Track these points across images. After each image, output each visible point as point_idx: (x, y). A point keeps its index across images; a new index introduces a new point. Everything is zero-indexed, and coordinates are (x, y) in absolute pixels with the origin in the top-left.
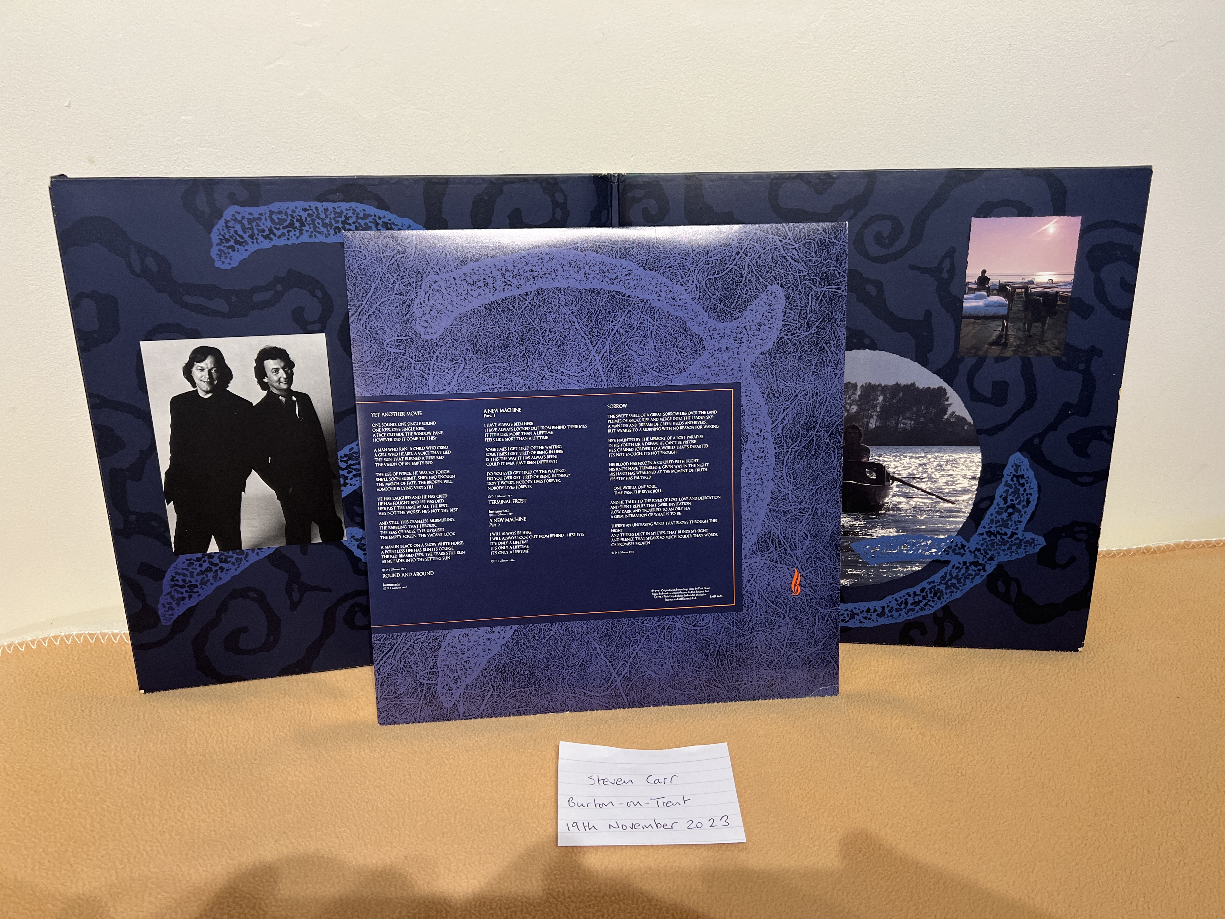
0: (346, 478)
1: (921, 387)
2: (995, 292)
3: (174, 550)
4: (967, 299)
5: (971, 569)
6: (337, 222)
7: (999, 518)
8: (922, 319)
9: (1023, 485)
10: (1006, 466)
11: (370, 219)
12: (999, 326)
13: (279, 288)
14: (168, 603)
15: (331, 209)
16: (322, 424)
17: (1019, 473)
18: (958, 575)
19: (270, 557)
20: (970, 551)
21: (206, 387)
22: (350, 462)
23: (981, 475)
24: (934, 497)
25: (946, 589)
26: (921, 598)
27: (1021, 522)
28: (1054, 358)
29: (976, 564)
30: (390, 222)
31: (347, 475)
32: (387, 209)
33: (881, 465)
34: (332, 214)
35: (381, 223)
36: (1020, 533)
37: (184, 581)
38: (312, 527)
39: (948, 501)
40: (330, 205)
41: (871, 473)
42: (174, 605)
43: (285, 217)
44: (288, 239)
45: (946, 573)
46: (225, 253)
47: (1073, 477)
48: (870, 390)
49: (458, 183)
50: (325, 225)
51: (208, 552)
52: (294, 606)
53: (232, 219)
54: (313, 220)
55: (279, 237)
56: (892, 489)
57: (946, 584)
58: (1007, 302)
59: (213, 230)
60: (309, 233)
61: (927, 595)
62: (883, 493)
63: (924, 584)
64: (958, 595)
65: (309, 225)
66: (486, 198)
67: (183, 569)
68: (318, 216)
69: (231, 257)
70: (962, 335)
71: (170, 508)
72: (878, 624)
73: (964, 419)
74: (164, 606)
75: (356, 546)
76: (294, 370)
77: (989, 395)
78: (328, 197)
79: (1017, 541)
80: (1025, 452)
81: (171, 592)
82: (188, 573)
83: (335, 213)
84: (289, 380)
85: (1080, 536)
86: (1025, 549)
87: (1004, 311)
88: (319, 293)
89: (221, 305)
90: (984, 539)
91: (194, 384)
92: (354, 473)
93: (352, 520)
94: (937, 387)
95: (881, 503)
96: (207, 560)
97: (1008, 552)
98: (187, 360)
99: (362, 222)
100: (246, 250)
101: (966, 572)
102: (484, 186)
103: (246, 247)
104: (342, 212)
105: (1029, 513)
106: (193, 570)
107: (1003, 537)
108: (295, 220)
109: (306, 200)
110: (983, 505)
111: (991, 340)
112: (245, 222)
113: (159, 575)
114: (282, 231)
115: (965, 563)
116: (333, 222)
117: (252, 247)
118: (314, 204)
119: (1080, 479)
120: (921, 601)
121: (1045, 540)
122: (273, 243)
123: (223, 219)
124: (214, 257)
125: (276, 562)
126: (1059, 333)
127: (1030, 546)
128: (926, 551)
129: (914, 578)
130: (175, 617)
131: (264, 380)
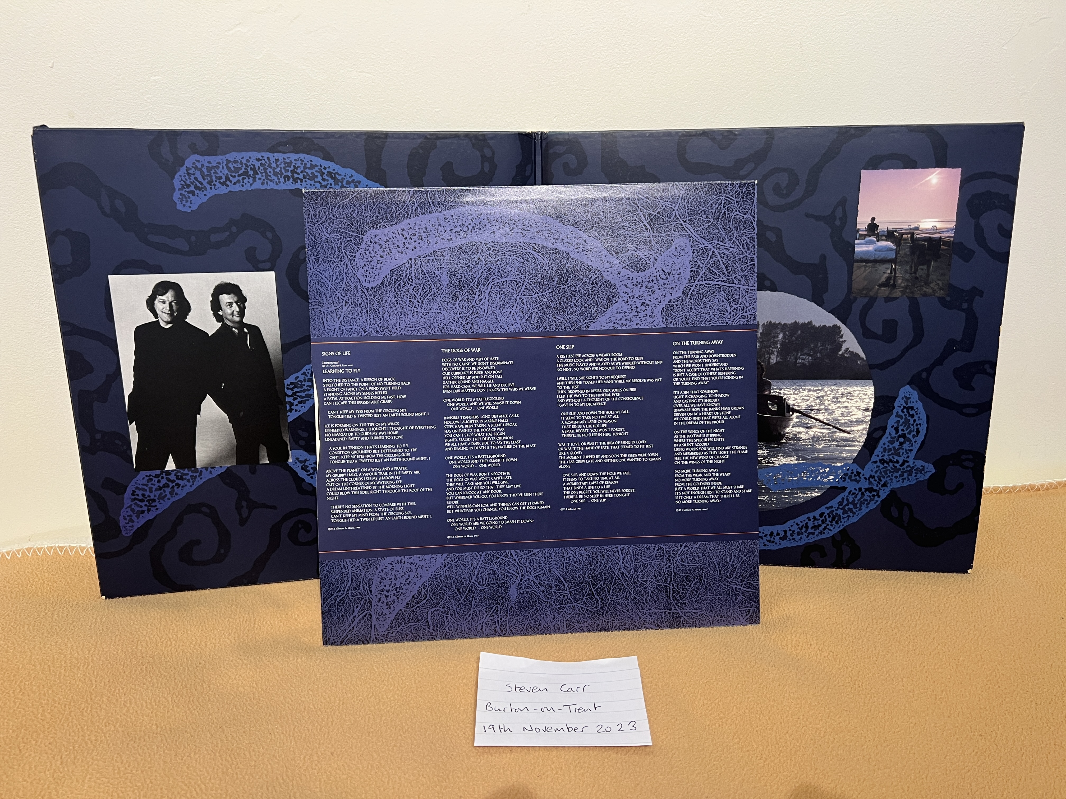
0: (292, 404)
1: (817, 325)
2: (884, 238)
3: (135, 466)
4: (858, 244)
5: (866, 495)
6: (287, 171)
7: (891, 447)
8: (817, 262)
9: (912, 416)
10: (897, 398)
11: (317, 169)
12: (888, 269)
13: (234, 229)
14: (128, 516)
15: (281, 160)
16: (270, 354)
17: (909, 405)
18: (854, 500)
19: (222, 476)
20: (865, 478)
21: (166, 318)
22: (295, 390)
23: (874, 407)
24: (831, 427)
25: (843, 514)
26: (820, 523)
27: (911, 450)
28: (939, 298)
29: (870, 490)
30: (334, 172)
31: (292, 401)
32: (332, 160)
33: (782, 397)
34: (283, 164)
35: (326, 173)
36: (911, 460)
37: (143, 495)
38: (260, 449)
39: (844, 431)
40: (280, 156)
41: (772, 405)
42: (134, 518)
43: (240, 166)
44: (243, 186)
45: (843, 499)
46: (186, 198)
47: (960, 408)
48: (771, 327)
49: (396, 138)
50: (276, 174)
51: (166, 469)
52: (243, 522)
53: (192, 167)
54: (265, 169)
55: (235, 184)
56: (792, 420)
57: (843, 509)
58: (895, 247)
59: (176, 177)
60: (261, 181)
61: (826, 519)
62: (784, 424)
63: (823, 509)
64: (854, 519)
65: (261, 173)
66: (421, 151)
67: (143, 485)
68: (270, 166)
69: (191, 201)
70: (854, 277)
71: (133, 428)
72: (781, 547)
73: (857, 355)
74: (125, 519)
75: (300, 469)
76: (246, 304)
77: (880, 333)
78: (279, 148)
79: (909, 469)
80: (914, 386)
81: (131, 505)
82: (147, 488)
83: (285, 163)
84: (242, 313)
85: (967, 464)
86: (916, 476)
87: (892, 255)
88: (269, 235)
89: (181, 244)
90: (878, 467)
91: (156, 315)
92: (299, 399)
93: (297, 443)
94: (832, 325)
95: (782, 433)
96: (165, 477)
97: (900, 479)
98: (150, 293)
99: (309, 172)
100: (205, 195)
101: (861, 498)
102: (419, 141)
103: (205, 193)
104: (291, 162)
105: (919, 442)
106: (152, 486)
107: (896, 465)
108: (249, 169)
109: (259, 151)
110: (876, 435)
111: (880, 281)
112: (205, 170)
113: (120, 490)
114: (237, 178)
115: (860, 489)
116: (283, 171)
117: (211, 193)
118: (266, 155)
119: (965, 410)
120: (820, 525)
121: (935, 468)
122: (229, 189)
123: (184, 166)
124: (176, 201)
125: (227, 481)
126: (943, 275)
127: (921, 473)
128: (824, 478)
129: (813, 504)
130: (135, 529)
131: (219, 313)
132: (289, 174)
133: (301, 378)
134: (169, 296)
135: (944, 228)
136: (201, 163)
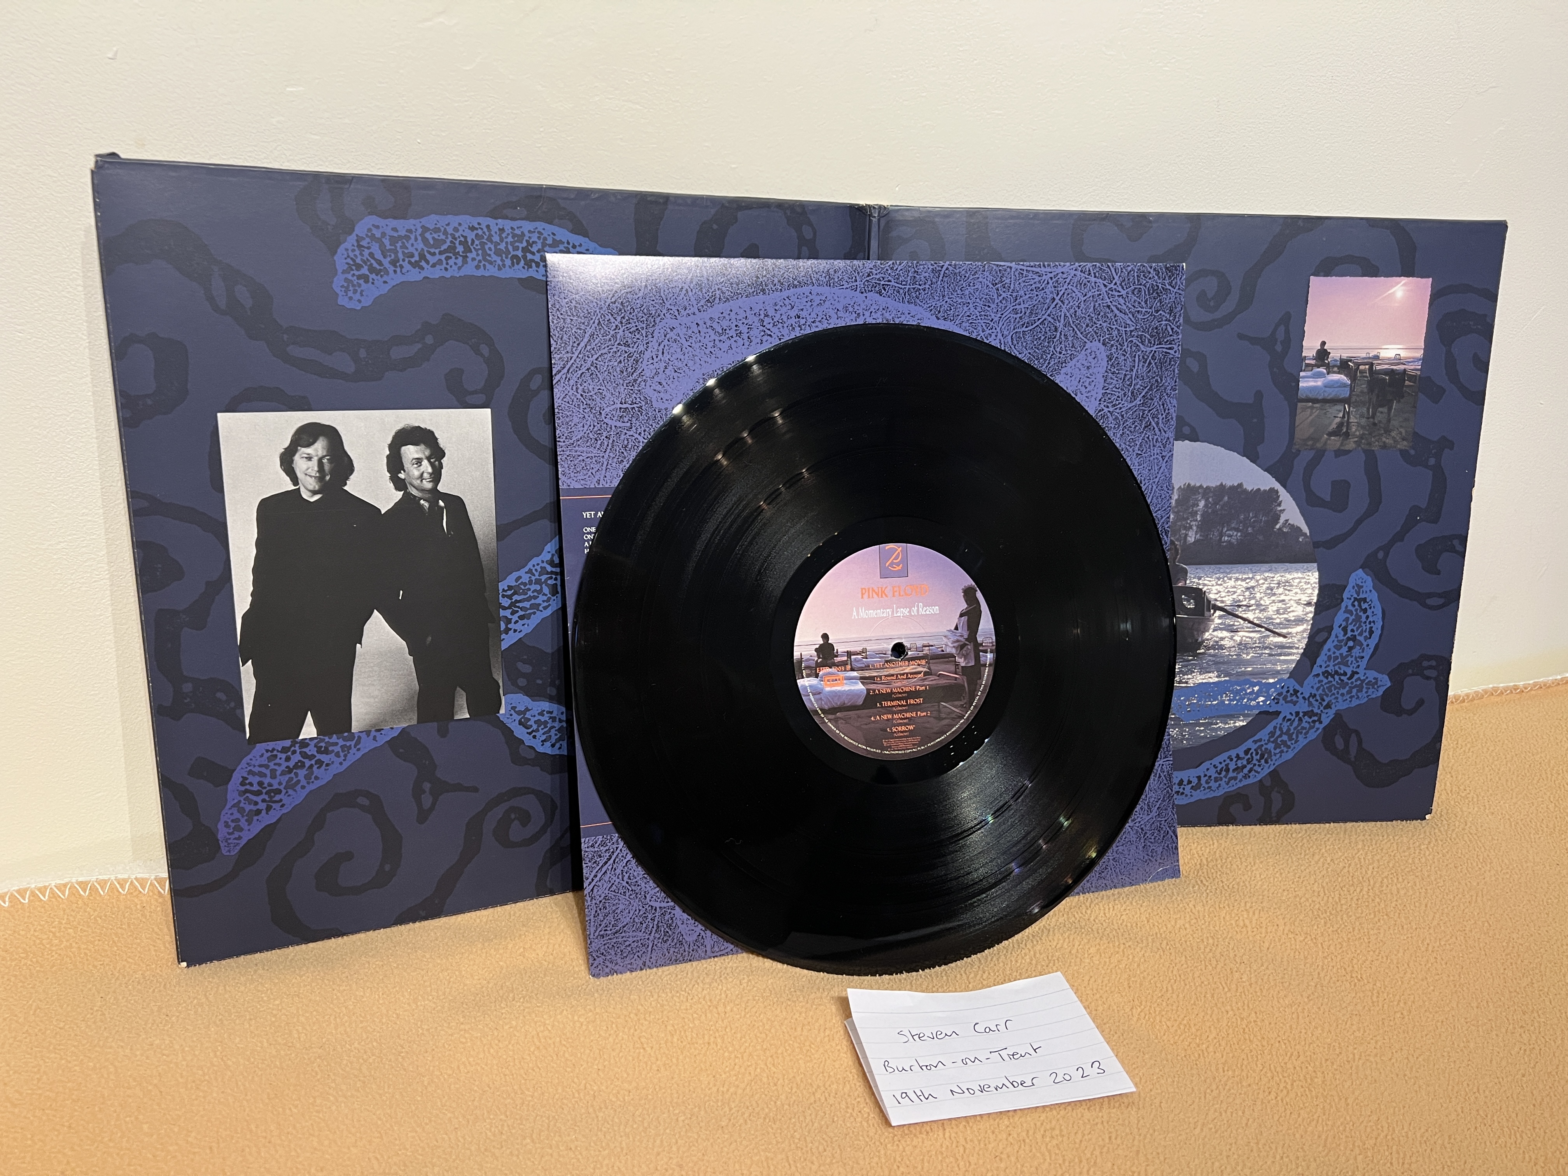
0: (509, 621)
1: (1250, 488)
2: (1336, 369)
3: (248, 735)
4: (1304, 377)
5: (1304, 721)
6: (516, 248)
7: (1337, 654)
8: (1251, 401)
9: (1365, 611)
10: (1346, 587)
11: (562, 247)
12: (1340, 411)
13: (429, 339)
14: (233, 821)
15: (508, 230)
16: (479, 541)
17: (1362, 596)
18: (1289, 730)
19: (392, 743)
20: (1304, 698)
21: (312, 484)
22: (515, 598)
23: (1318, 600)
24: (1263, 630)
25: (1275, 749)
27: (1362, 657)
28: (1401, 451)
29: (1310, 714)
31: (510, 617)
32: (585, 234)
33: (1201, 590)
34: (510, 237)
36: (1361, 670)
38: (457, 695)
39: (1279, 635)
40: (507, 224)
41: (1188, 601)
42: (243, 823)
43: (443, 237)
44: (446, 269)
45: (1275, 728)
46: (354, 286)
47: (1420, 598)
48: (1190, 491)
49: (680, 205)
50: (498, 253)
51: (300, 738)
52: (423, 816)
53: (367, 235)
54: (483, 244)
55: (434, 266)
56: (1213, 621)
57: (1275, 742)
58: (1349, 382)
59: (339, 251)
60: (476, 263)
61: (1252, 757)
62: (1202, 627)
63: (1249, 744)
64: (1289, 755)
65: (477, 250)
66: (715, 227)
67: (260, 766)
68: (490, 239)
69: (362, 291)
70: (1297, 423)
71: (247, 671)
72: (1192, 800)
73: (1299, 529)
74: (227, 825)
75: (517, 722)
76: (444, 461)
77: (1328, 498)
78: (505, 211)
79: (1359, 682)
80: (1367, 570)
81: (240, 801)
82: (268, 772)
83: (514, 236)
84: (436, 476)
85: (1427, 673)
86: (1367, 692)
87: (1345, 393)
88: (485, 350)
89: (342, 362)
90: (1320, 681)
91: (295, 480)
92: (521, 613)
93: (514, 683)
94: (1267, 489)
95: (1200, 640)
96: (299, 751)
97: (1348, 697)
98: (287, 444)
100: (385, 282)
101: (1299, 725)
102: (713, 211)
103: (385, 278)
104: (523, 234)
105: (1372, 646)
106: (276, 767)
107: (1342, 678)
108: (457, 242)
109: (473, 215)
110: (1319, 639)
111: (1330, 429)
112: (386, 242)
113: (221, 775)
114: (437, 257)
115: (1297, 713)
116: (510, 248)
117: (394, 279)
118: (485, 221)
119: (1429, 602)
120: (1245, 767)
121: (1390, 680)
122: (424, 274)
123: (354, 235)
124: (338, 291)
125: (401, 750)
126: (1406, 420)
127: (1373, 688)
128: (1252, 700)
129: (1238, 735)
130: (243, 842)
131: (400, 475)
132: (520, 253)
133: (525, 578)
134: (319, 448)
135: (1409, 358)
136: (381, 230)
